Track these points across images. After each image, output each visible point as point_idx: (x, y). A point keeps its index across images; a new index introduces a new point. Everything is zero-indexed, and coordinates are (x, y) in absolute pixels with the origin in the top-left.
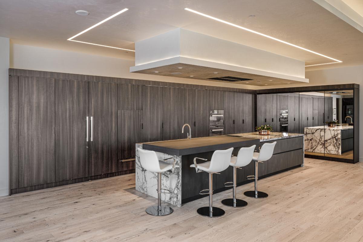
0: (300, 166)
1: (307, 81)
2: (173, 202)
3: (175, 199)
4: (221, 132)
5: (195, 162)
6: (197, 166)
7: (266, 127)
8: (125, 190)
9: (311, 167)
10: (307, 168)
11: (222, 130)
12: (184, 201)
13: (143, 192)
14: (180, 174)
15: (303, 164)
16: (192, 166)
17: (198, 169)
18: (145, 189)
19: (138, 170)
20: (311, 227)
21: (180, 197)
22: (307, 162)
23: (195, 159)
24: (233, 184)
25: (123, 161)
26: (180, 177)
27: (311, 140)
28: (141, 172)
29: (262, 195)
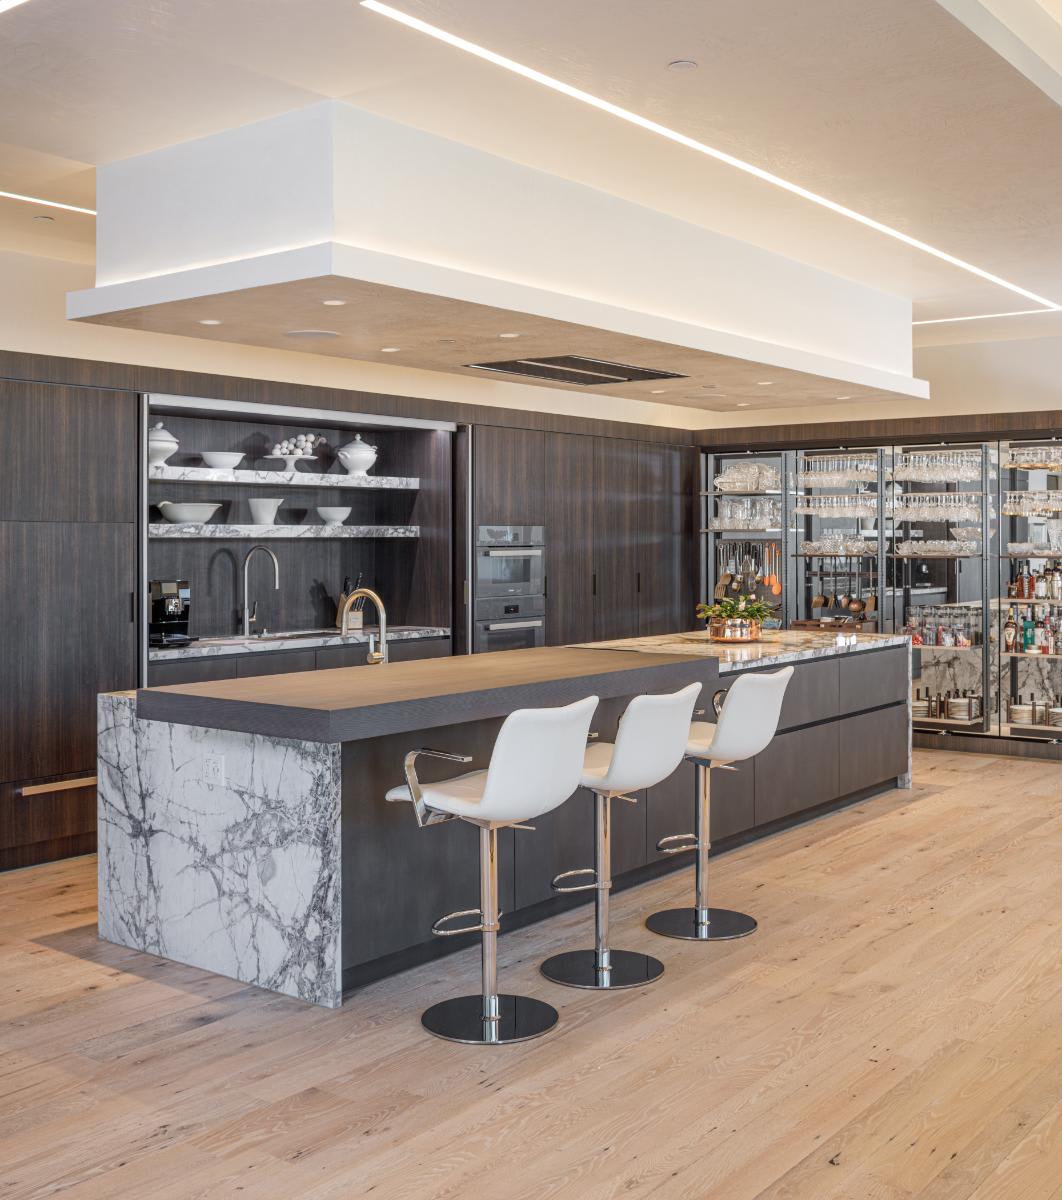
0: (893, 783)
1: (922, 389)
2: (300, 984)
3: (310, 972)
4: (531, 631)
5: (411, 775)
6: (419, 796)
7: (742, 605)
8: (36, 941)
9: (941, 790)
10: (923, 792)
11: (538, 623)
12: (357, 978)
13: (135, 943)
14: (336, 839)
15: (910, 775)
16: (395, 795)
17: (428, 810)
18: (150, 931)
19: (110, 833)
20: (946, 1049)
21: (334, 955)
22: (921, 768)
23: (410, 759)
24: (594, 878)
25: (27, 791)
26: (336, 857)
27: (949, 664)
28: (128, 840)
29: (732, 924)
